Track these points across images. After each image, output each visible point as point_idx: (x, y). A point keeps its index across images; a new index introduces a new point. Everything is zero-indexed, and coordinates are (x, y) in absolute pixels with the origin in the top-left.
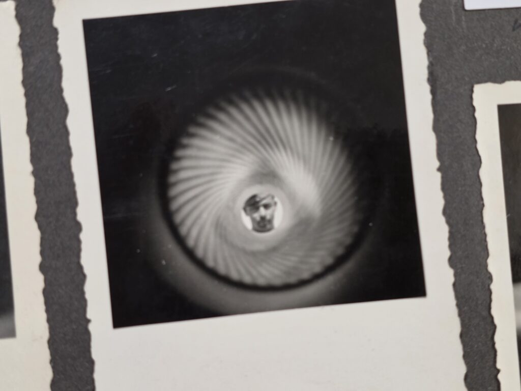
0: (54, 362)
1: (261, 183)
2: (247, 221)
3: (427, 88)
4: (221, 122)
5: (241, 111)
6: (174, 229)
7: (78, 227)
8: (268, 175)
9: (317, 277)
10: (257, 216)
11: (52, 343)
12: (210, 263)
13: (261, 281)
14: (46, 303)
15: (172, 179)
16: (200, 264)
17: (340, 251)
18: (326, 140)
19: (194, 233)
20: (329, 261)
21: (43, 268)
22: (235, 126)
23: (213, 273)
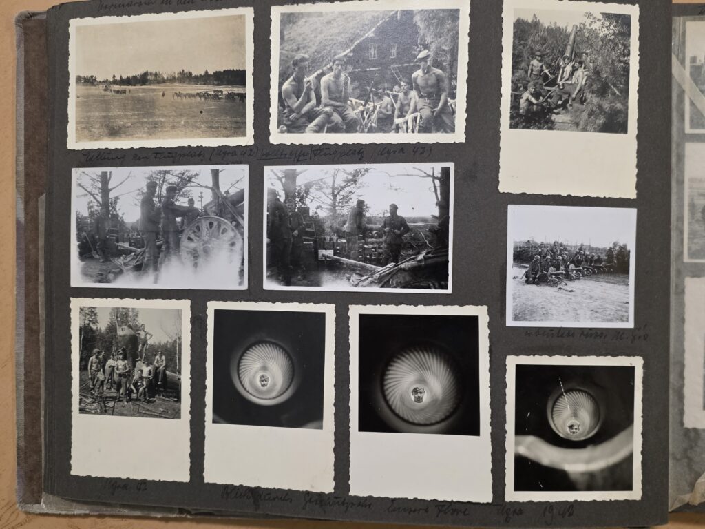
0: (335, 441)
1: (419, 383)
2: (413, 398)
3: (488, 355)
4: (406, 358)
5: (415, 355)
6: (385, 397)
7: (349, 391)
8: (422, 381)
9: (438, 423)
10: (416, 396)
11: (336, 433)
12: (397, 412)
13: (416, 422)
14: (335, 418)
15: (386, 378)
16: (393, 411)
17: (448, 414)
18: (446, 370)
19: (392, 399)
20: (443, 417)
21: (335, 405)
22: (411, 360)
23: (397, 416)
